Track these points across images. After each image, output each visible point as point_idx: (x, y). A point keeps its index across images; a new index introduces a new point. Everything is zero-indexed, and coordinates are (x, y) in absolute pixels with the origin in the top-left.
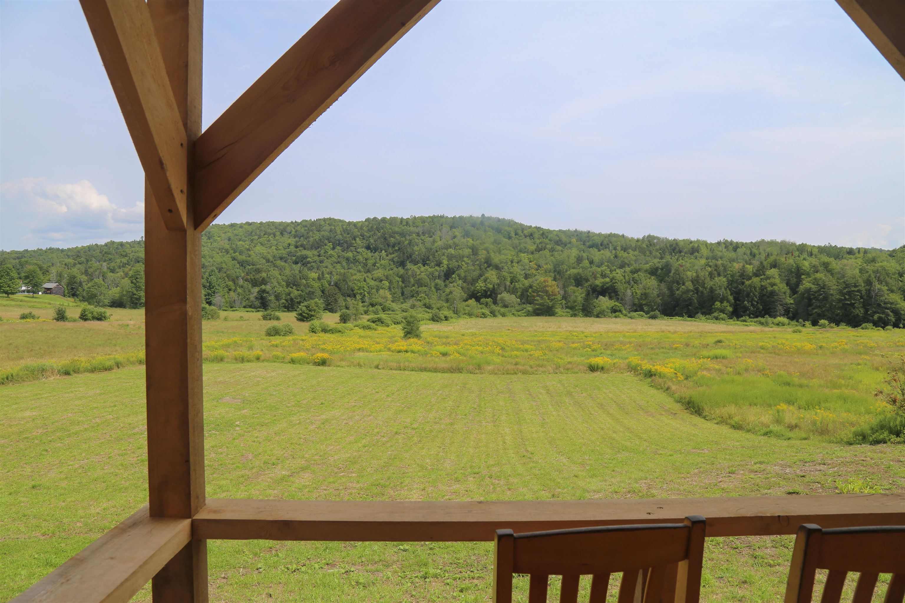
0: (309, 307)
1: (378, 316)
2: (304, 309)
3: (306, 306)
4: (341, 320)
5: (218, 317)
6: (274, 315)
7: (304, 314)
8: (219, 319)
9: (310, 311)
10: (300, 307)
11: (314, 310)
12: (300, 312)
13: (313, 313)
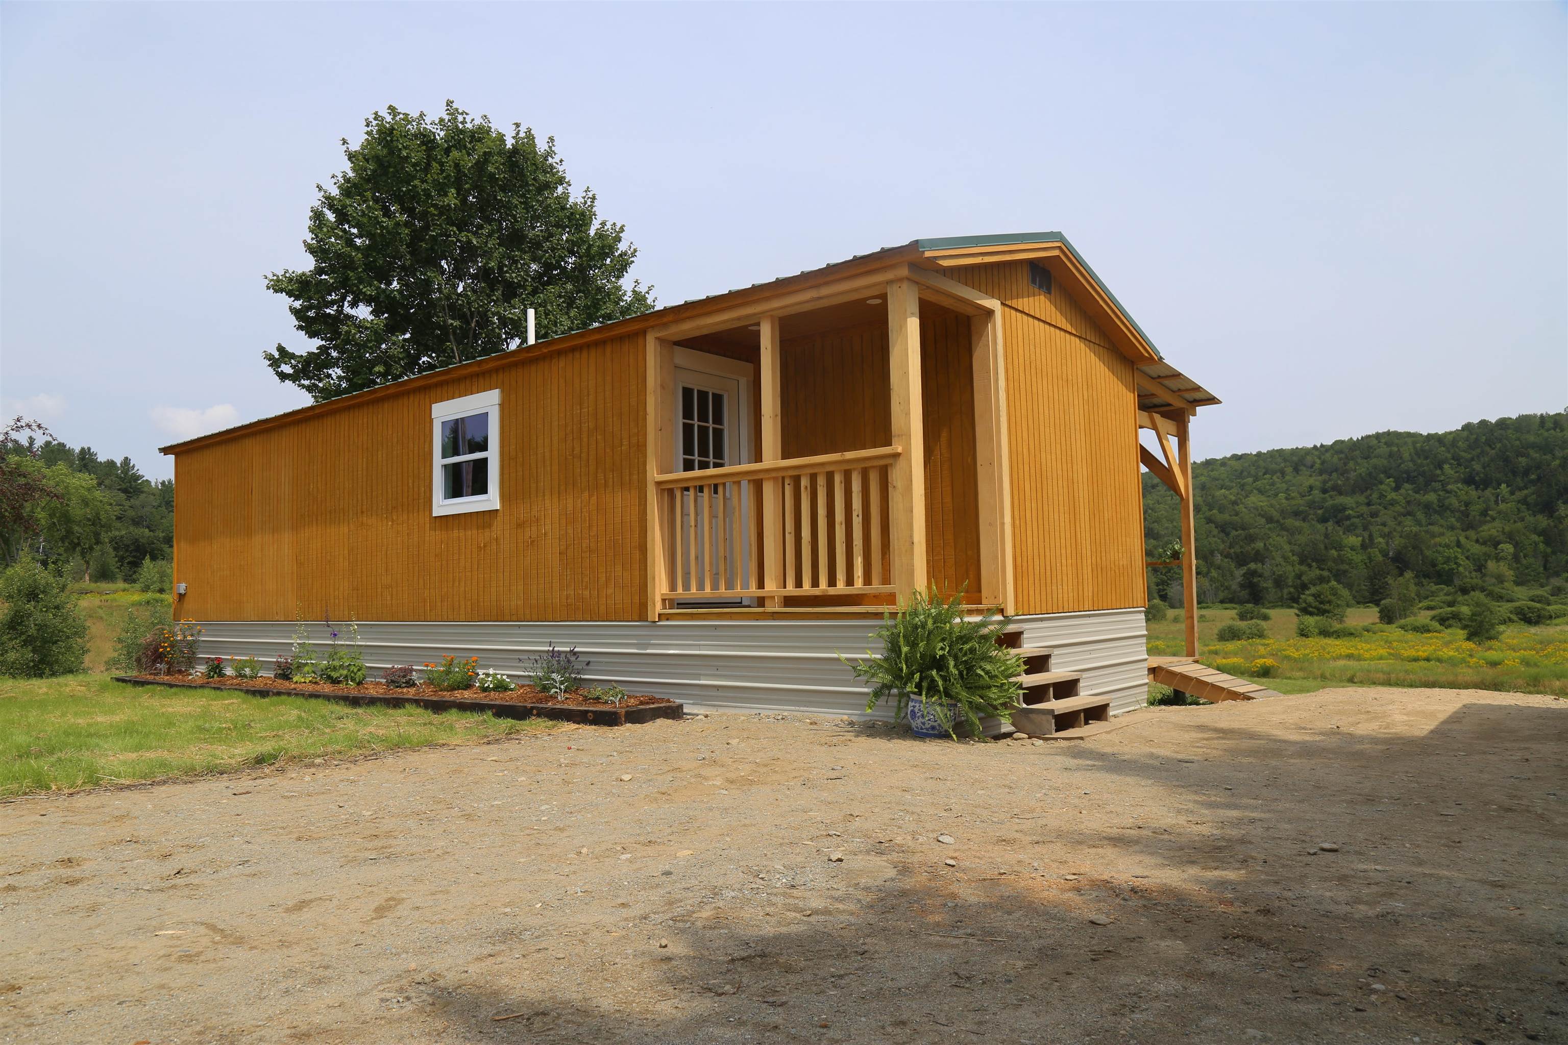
0: (1319, 596)
1: (1453, 609)
2: (1310, 599)
3: (1313, 595)
4: (1381, 618)
5: (1164, 617)
6: (1259, 611)
7: (1311, 609)
8: (1166, 620)
9: (1321, 603)
10: (1303, 597)
11: (1329, 602)
12: (1304, 605)
13: (1327, 607)
